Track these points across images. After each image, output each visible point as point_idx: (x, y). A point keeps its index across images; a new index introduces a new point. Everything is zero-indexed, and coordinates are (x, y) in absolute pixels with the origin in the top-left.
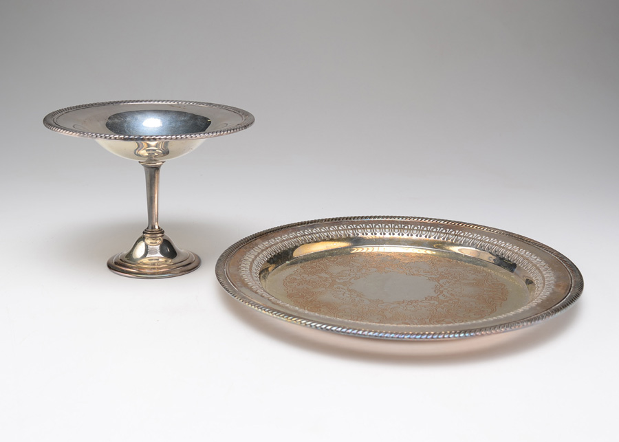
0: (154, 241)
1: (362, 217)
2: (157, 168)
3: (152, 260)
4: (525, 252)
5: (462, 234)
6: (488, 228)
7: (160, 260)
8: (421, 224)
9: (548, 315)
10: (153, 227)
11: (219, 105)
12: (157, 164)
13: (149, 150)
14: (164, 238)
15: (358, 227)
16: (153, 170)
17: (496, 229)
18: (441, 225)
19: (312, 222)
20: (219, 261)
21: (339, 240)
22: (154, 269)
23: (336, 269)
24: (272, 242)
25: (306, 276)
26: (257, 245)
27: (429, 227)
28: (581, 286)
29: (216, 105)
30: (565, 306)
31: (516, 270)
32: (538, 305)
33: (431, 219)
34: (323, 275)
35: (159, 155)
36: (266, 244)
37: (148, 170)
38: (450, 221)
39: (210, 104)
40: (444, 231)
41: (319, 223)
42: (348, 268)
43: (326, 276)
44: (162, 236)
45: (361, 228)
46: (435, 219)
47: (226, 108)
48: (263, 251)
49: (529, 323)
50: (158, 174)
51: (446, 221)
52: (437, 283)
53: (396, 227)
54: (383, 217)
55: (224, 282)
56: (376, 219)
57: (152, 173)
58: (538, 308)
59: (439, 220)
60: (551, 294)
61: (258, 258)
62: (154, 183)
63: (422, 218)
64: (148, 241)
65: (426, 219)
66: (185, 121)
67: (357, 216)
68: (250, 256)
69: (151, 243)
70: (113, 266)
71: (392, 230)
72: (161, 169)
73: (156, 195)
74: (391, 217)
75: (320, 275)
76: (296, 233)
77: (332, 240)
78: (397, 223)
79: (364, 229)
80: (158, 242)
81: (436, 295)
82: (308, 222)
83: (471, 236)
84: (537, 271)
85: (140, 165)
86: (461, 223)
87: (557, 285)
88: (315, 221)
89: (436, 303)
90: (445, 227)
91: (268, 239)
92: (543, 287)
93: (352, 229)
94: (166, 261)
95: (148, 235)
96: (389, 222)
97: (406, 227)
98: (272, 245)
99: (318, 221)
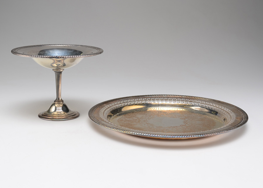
0: (59, 105)
1: (148, 95)
2: (61, 73)
3: (58, 113)
4: (222, 107)
5: (193, 101)
6: (204, 98)
7: (62, 113)
8: (175, 98)
9: (235, 128)
10: (59, 99)
11: (86, 46)
12: (61, 70)
13: (57, 64)
14: (63, 104)
15: (147, 99)
16: (59, 73)
17: (208, 99)
18: (184, 97)
19: (127, 97)
20: (89, 112)
21: (139, 105)
22: (59, 117)
23: (139, 116)
24: (111, 105)
25: (127, 119)
26: (104, 106)
27: (178, 99)
28: (247, 118)
29: (84, 46)
30: (241, 125)
31: (218, 114)
32: (230, 125)
33: (179, 95)
34: (134, 118)
35: (61, 66)
36: (108, 106)
37: (57, 73)
38: (187, 96)
39: (82, 46)
40: (185, 100)
41: (130, 98)
42: (145, 115)
43: (136, 118)
44: (63, 103)
45: (148, 100)
46: (180, 96)
47: (89, 47)
48: (107, 108)
49: (227, 131)
50: (61, 75)
51: (186, 96)
52: (184, 120)
53: (164, 99)
54: (157, 95)
55: (93, 120)
56: (155, 96)
57: (59, 74)
58: (230, 126)
59: (182, 96)
60: (235, 121)
61: (106, 111)
62: (59, 79)
63: (175, 95)
64: (56, 105)
65: (177, 95)
66: (71, 53)
67: (146, 95)
68: (102, 110)
69: (58, 106)
70: (41, 116)
71: (162, 100)
72: (62, 73)
73: (60, 85)
74: (161, 95)
75: (133, 118)
76: (120, 102)
77: (136, 105)
78: (164, 97)
79: (150, 100)
80: (61, 105)
81: (185, 124)
82: (125, 98)
83: (197, 102)
84: (227, 114)
85: (53, 71)
86: (192, 97)
87: (237, 118)
88: (128, 97)
89: (185, 127)
90: (186, 98)
91: (108, 104)
92: (231, 119)
93: (144, 100)
94: (64, 114)
95: (57, 102)
96: (160, 97)
97: (168, 99)
98: (111, 106)
99: (129, 97)
